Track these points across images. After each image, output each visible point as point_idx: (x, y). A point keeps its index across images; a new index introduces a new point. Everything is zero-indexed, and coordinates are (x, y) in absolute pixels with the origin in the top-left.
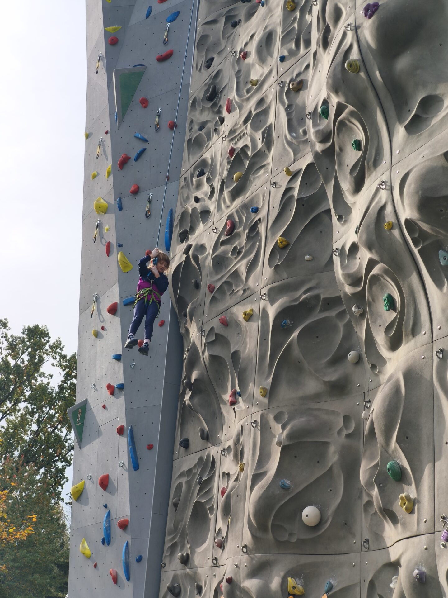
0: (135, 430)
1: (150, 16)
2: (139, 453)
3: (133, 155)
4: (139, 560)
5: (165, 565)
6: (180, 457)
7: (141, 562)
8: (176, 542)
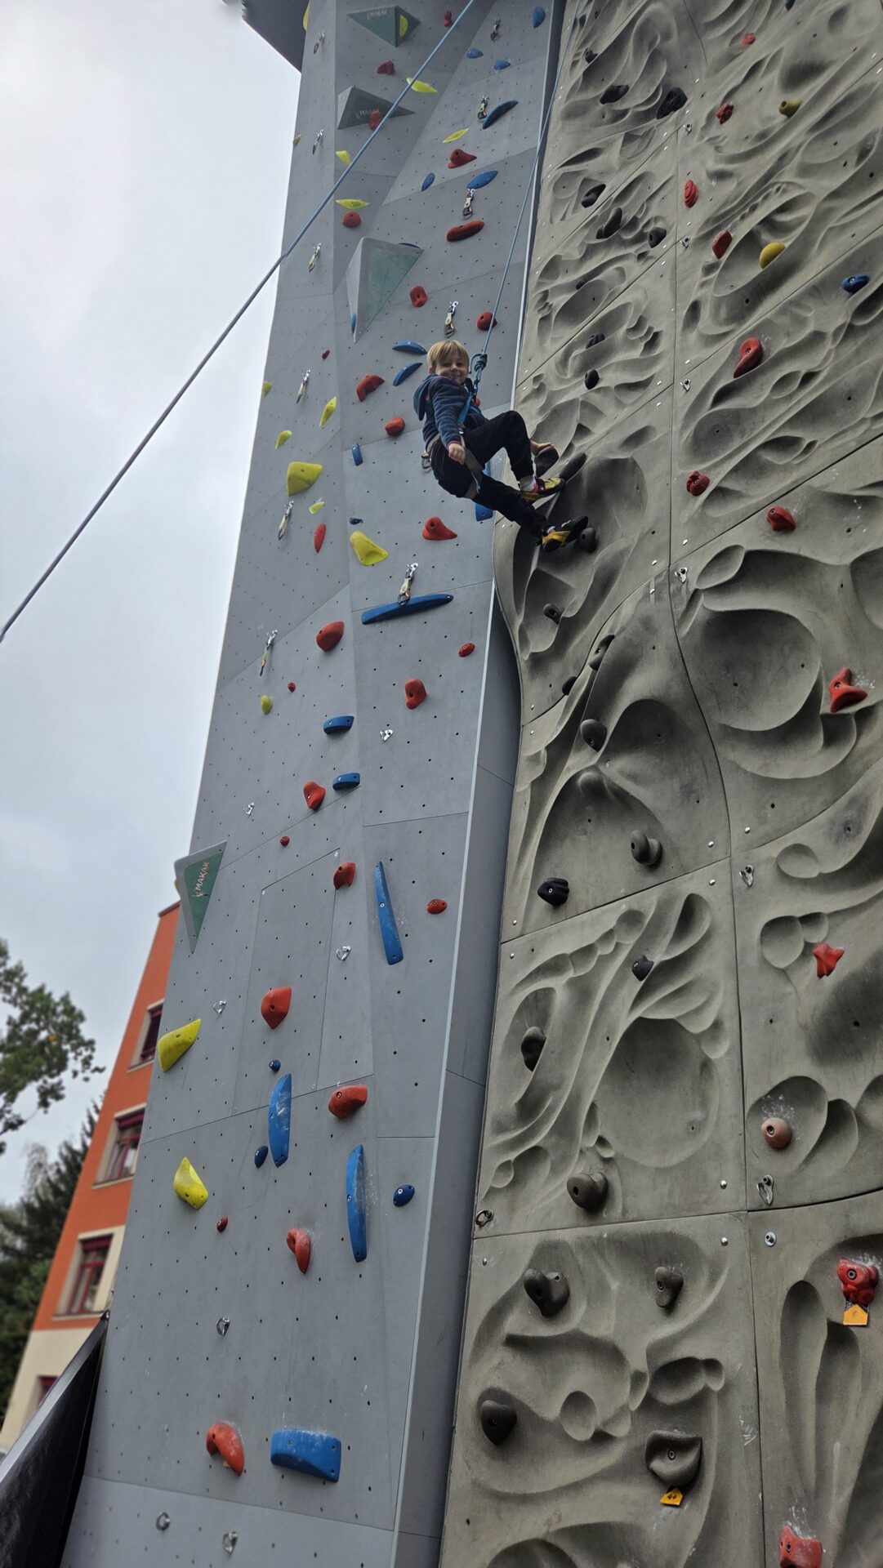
0: (390, 868)
1: (432, 185)
2: (402, 923)
3: (389, 378)
4: (403, 1199)
5: (490, 1217)
6: (527, 931)
7: (410, 1203)
8: (536, 1149)
